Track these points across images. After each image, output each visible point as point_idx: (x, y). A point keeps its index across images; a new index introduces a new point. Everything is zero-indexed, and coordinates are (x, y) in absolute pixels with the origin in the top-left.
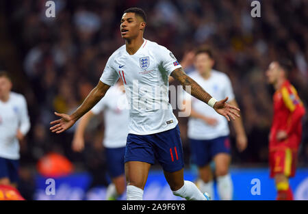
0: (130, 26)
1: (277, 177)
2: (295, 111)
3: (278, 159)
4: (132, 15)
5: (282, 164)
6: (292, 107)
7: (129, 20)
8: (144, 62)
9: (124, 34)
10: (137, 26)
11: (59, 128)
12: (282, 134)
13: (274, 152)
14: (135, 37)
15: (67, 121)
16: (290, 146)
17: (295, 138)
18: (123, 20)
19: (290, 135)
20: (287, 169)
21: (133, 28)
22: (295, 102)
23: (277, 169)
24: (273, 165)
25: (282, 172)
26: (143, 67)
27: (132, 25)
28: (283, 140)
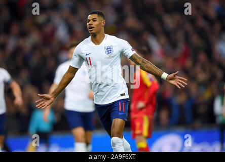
0: (95, 24)
1: (137, 137)
2: (151, 86)
3: (138, 124)
4: (95, 16)
5: (141, 128)
6: (149, 83)
7: (94, 20)
8: (109, 50)
9: (91, 31)
10: (100, 24)
11: (43, 105)
12: (141, 104)
13: (135, 119)
14: (99, 32)
15: (48, 99)
16: (147, 114)
17: (151, 107)
18: (89, 20)
19: (147, 105)
20: (145, 132)
21: (98, 26)
22: (151, 80)
23: (138, 132)
24: (134, 129)
25: (141, 134)
26: (109, 53)
27: (96, 23)
28: (141, 109)
